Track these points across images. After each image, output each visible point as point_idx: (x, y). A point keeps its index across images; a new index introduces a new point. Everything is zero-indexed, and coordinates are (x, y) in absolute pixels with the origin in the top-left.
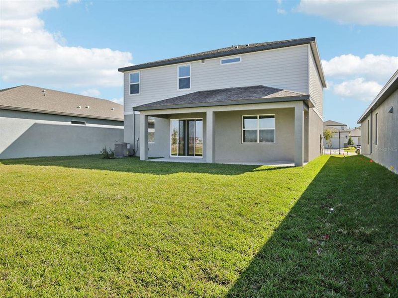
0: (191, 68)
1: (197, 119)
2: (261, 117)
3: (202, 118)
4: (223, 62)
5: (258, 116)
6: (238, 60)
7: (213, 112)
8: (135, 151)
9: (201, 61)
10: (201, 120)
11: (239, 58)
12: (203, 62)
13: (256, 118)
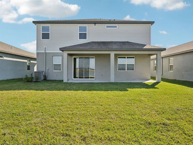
0: (87, 27)
1: (91, 57)
2: (127, 58)
3: (94, 57)
4: (107, 27)
5: (126, 57)
6: (116, 27)
7: (115, 54)
8: (46, 76)
9: (94, 24)
10: (94, 58)
11: (116, 26)
12: (95, 25)
13: (125, 58)
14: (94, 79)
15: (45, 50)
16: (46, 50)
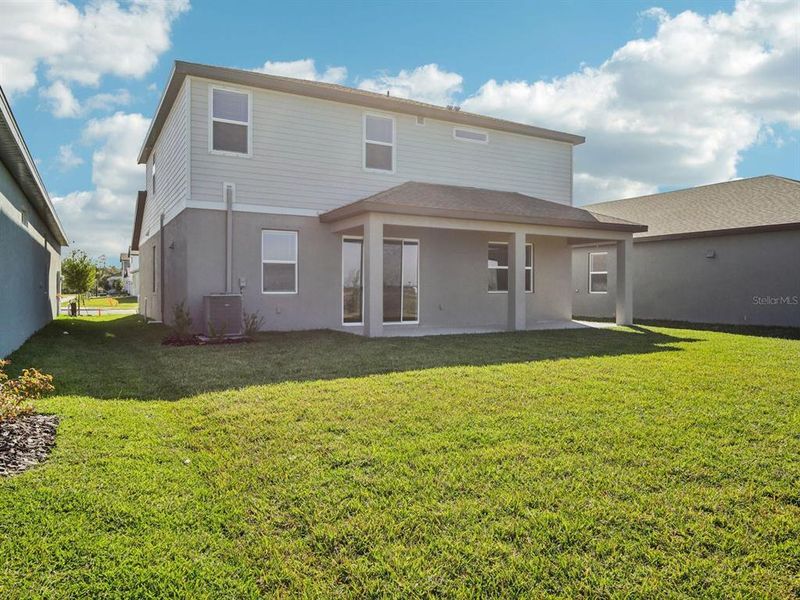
1: (406, 240)
3: (417, 241)
4: (459, 134)
6: (482, 138)
9: (417, 117)
10: (418, 246)
12: (421, 121)
14: (417, 322)
15: (229, 202)
16: (234, 200)
